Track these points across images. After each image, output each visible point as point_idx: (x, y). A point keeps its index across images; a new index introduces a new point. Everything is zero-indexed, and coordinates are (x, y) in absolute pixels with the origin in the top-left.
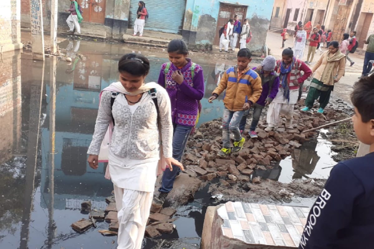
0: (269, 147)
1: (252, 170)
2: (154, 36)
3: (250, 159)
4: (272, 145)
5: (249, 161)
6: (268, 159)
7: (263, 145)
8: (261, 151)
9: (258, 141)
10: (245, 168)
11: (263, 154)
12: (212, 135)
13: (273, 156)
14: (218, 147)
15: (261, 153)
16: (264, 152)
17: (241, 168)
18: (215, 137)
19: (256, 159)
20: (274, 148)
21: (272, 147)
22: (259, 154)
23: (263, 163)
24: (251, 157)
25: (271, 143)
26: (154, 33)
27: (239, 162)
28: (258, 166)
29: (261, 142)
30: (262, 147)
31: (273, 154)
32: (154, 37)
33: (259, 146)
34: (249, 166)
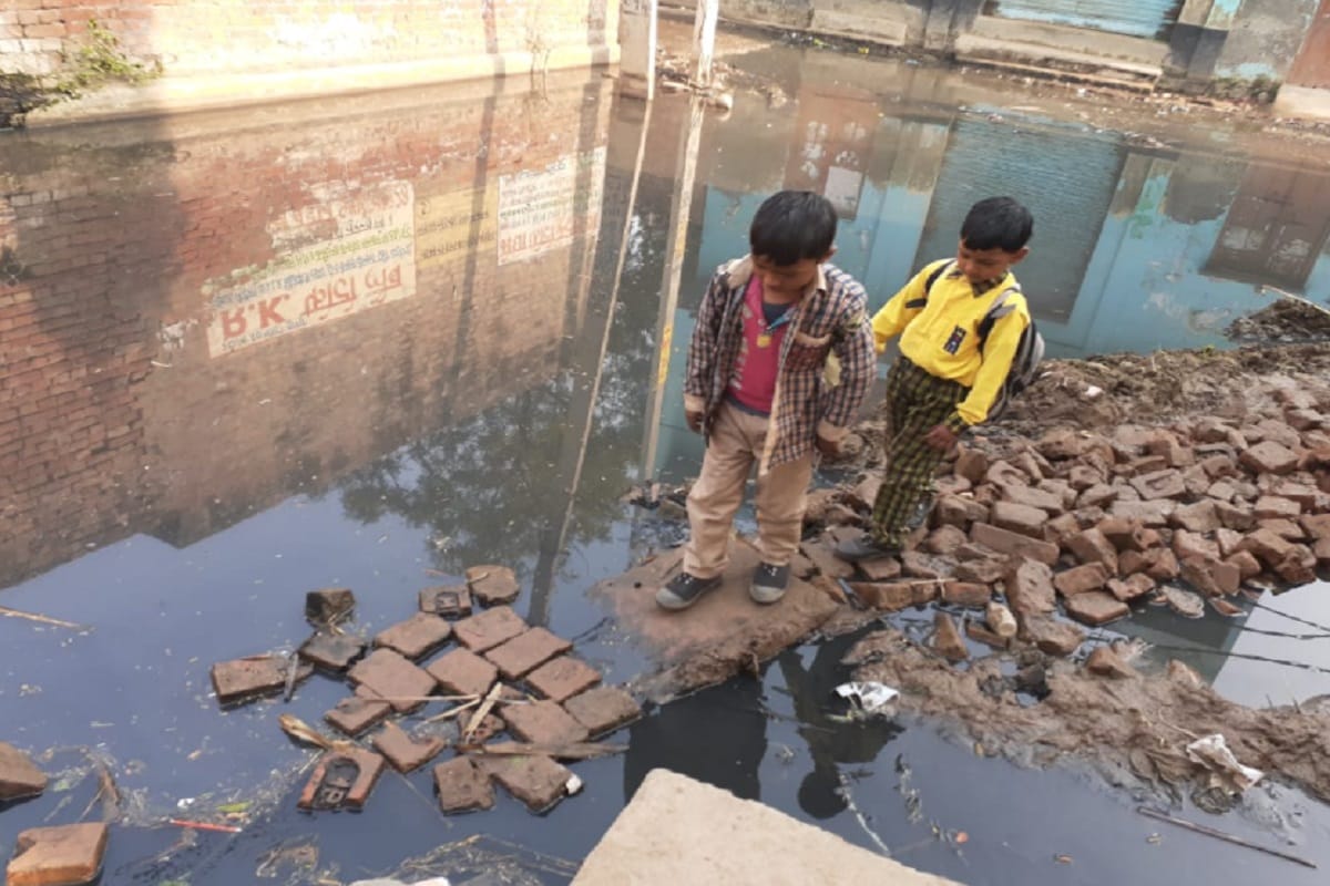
0: (1274, 515)
1: (1123, 606)
2: (1066, 45)
3: (1140, 550)
4: (1295, 508)
5: (1133, 558)
6: (1236, 566)
7: (1253, 500)
8: (1228, 523)
9: (1242, 475)
10: (1096, 589)
11: (1229, 538)
12: (1036, 419)
13: (1273, 561)
14: (1028, 472)
15: (1223, 533)
16: (1240, 531)
17: (1072, 586)
18: (1048, 427)
19: (1179, 558)
20: (1300, 524)
21: (1287, 516)
22: (1212, 536)
23: (1202, 580)
24: (1153, 545)
25: (1293, 498)
26: (1067, 33)
27: (1080, 553)
28: (1166, 589)
29: (1255, 482)
30: (1244, 508)
31: (1272, 552)
32: (1063, 49)
33: (1232, 502)
34: (1114, 584)
